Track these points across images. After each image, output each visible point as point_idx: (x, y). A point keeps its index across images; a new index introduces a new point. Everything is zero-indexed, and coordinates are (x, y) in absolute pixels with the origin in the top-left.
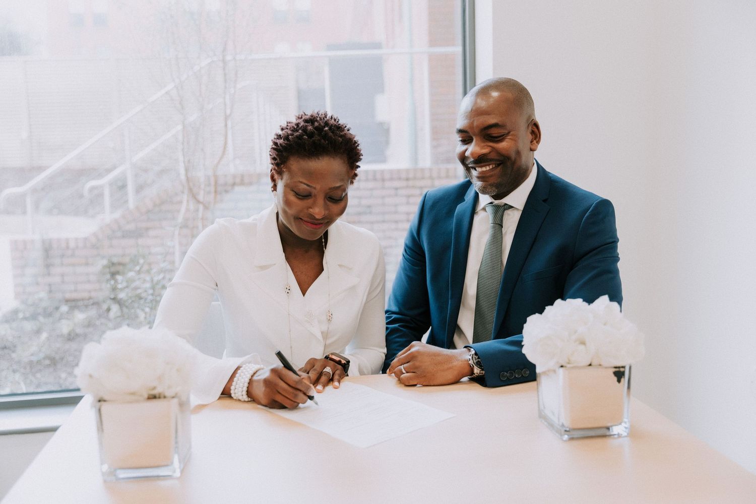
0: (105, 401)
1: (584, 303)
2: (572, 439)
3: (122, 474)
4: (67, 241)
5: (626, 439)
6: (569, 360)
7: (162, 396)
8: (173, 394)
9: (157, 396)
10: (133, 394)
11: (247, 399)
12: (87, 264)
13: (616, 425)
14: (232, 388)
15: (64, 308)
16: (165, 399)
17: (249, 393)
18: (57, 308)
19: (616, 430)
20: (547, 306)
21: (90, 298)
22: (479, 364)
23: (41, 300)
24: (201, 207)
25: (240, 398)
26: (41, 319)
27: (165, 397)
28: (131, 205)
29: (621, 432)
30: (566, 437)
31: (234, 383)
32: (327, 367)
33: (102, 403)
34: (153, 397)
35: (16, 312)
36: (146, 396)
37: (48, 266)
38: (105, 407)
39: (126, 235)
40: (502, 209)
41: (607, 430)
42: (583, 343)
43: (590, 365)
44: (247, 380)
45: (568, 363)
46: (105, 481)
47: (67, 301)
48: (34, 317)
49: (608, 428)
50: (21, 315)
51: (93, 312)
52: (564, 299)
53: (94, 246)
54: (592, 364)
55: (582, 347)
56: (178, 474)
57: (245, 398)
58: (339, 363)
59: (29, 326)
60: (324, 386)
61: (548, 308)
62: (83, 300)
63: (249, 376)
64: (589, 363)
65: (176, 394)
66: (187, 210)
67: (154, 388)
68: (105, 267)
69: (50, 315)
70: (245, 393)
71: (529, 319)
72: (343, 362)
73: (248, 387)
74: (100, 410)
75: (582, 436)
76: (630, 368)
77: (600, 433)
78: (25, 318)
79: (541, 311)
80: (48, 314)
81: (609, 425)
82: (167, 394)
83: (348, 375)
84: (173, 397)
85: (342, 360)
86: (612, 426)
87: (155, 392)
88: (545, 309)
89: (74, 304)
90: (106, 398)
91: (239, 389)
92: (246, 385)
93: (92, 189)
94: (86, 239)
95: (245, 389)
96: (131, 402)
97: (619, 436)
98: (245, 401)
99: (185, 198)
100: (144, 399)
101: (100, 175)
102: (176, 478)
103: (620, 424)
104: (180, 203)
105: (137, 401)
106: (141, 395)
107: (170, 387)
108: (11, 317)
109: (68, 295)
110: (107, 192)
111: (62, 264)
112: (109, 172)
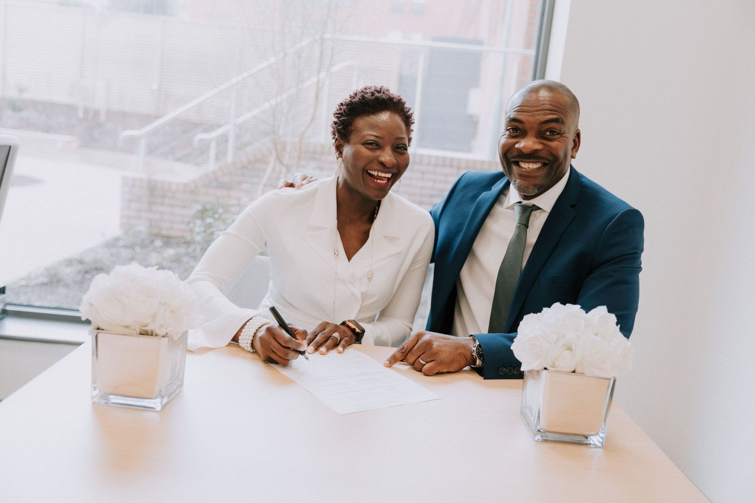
0: (103, 330)
1: (582, 310)
2: (546, 441)
3: (114, 399)
4: (170, 184)
5: (599, 450)
6: (553, 364)
7: (154, 334)
8: (164, 334)
9: (150, 333)
10: (127, 327)
11: (251, 351)
12: (184, 207)
13: (593, 435)
14: (240, 338)
15: (158, 243)
16: (157, 337)
17: (252, 346)
18: (152, 242)
19: (595, 440)
20: (544, 307)
21: (183, 237)
22: (481, 356)
23: (140, 232)
24: (284, 170)
25: (246, 348)
26: (138, 249)
27: (157, 335)
28: (230, 158)
29: (597, 442)
30: (538, 437)
31: (242, 334)
32: (336, 333)
33: (99, 331)
34: (144, 333)
35: (117, 239)
36: (139, 331)
37: (150, 204)
38: (102, 335)
39: (221, 186)
40: (530, 210)
41: (585, 439)
42: (570, 349)
43: (574, 372)
44: (252, 334)
45: (552, 367)
46: (94, 403)
47: (163, 237)
48: (132, 247)
49: (587, 438)
50: (121, 243)
51: (182, 250)
53: (192, 192)
54: (576, 372)
55: (567, 353)
56: (159, 408)
57: (250, 349)
58: (353, 330)
59: (125, 253)
60: (329, 349)
61: (545, 309)
62: (176, 238)
63: (254, 330)
64: (573, 370)
65: (167, 334)
66: (274, 170)
67: (146, 325)
68: (199, 211)
69: (145, 246)
70: (249, 345)
72: (357, 330)
73: (252, 340)
74: (96, 337)
75: (556, 439)
76: (615, 381)
77: (579, 441)
78: (126, 247)
80: (143, 246)
81: (587, 433)
82: (158, 333)
83: (361, 343)
84: (163, 337)
85: (357, 329)
86: (589, 435)
87: (148, 328)
88: (542, 310)
89: (168, 241)
90: (101, 327)
91: (245, 340)
92: (251, 338)
93: (202, 140)
94: (186, 185)
95: (250, 342)
96: (125, 335)
97: (596, 447)
98: (249, 352)
99: (272, 159)
100: (137, 334)
101: (211, 128)
102: (157, 411)
103: (597, 434)
104: (268, 163)
105: (130, 335)
106: (135, 330)
107: (161, 326)
108: (112, 244)
109: (164, 232)
110: (213, 145)
111: (162, 204)
112: (219, 126)
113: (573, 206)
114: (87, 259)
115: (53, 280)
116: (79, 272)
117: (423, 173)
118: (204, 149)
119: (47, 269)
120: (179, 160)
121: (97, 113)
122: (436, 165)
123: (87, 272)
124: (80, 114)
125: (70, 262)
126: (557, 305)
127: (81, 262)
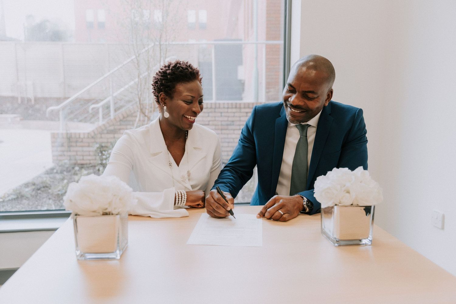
0: (79, 215)
1: (349, 170)
2: (340, 246)
3: (89, 256)
4: (79, 134)
5: (370, 246)
6: (340, 201)
7: (111, 214)
8: (117, 213)
9: (108, 213)
10: (94, 212)
12: (89, 146)
13: (365, 239)
15: (77, 168)
16: (113, 215)
18: (73, 168)
19: (364, 241)
21: (90, 164)
23: (65, 163)
24: (146, 118)
26: (65, 173)
27: (112, 214)
28: (112, 117)
29: (367, 242)
30: (336, 244)
33: (77, 216)
34: (105, 214)
35: (52, 169)
36: (102, 213)
37: (69, 146)
38: (79, 219)
39: (109, 132)
41: (360, 242)
42: (348, 192)
43: (352, 205)
45: (340, 203)
46: (78, 260)
47: (79, 165)
48: (62, 172)
49: (360, 240)
50: (55, 171)
52: (338, 168)
53: (93, 137)
54: (353, 204)
55: (347, 194)
56: (118, 257)
59: (58, 176)
61: (329, 173)
62: (86, 164)
64: (351, 204)
65: (119, 213)
66: (139, 120)
67: (106, 209)
68: (98, 148)
69: (70, 171)
71: (318, 178)
74: (76, 220)
75: (346, 244)
76: (374, 207)
77: (355, 243)
78: (57, 173)
79: (325, 174)
80: (68, 171)
81: (361, 238)
82: (114, 212)
84: (117, 215)
87: (107, 211)
89: (82, 166)
90: (79, 213)
93: (93, 109)
94: (89, 133)
96: (93, 216)
97: (366, 244)
99: (138, 114)
100: (101, 215)
101: (97, 102)
102: (118, 260)
103: (367, 238)
104: (136, 116)
105: (97, 216)
106: (99, 213)
107: (115, 209)
108: (50, 172)
109: (79, 162)
110: (101, 110)
111: (76, 146)
112: (102, 100)
113: (330, 114)
114: (37, 182)
115: (19, 197)
116: (33, 190)
117: (221, 113)
118: (95, 113)
119: (14, 190)
120: (81, 121)
121: (29, 100)
122: (228, 108)
123: (39, 189)
124: (19, 101)
125: (27, 185)
126: (335, 169)
127: (34, 184)
